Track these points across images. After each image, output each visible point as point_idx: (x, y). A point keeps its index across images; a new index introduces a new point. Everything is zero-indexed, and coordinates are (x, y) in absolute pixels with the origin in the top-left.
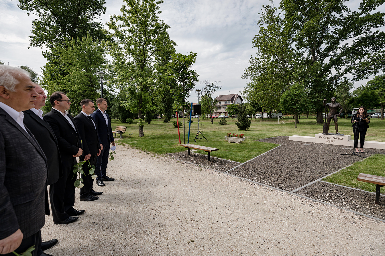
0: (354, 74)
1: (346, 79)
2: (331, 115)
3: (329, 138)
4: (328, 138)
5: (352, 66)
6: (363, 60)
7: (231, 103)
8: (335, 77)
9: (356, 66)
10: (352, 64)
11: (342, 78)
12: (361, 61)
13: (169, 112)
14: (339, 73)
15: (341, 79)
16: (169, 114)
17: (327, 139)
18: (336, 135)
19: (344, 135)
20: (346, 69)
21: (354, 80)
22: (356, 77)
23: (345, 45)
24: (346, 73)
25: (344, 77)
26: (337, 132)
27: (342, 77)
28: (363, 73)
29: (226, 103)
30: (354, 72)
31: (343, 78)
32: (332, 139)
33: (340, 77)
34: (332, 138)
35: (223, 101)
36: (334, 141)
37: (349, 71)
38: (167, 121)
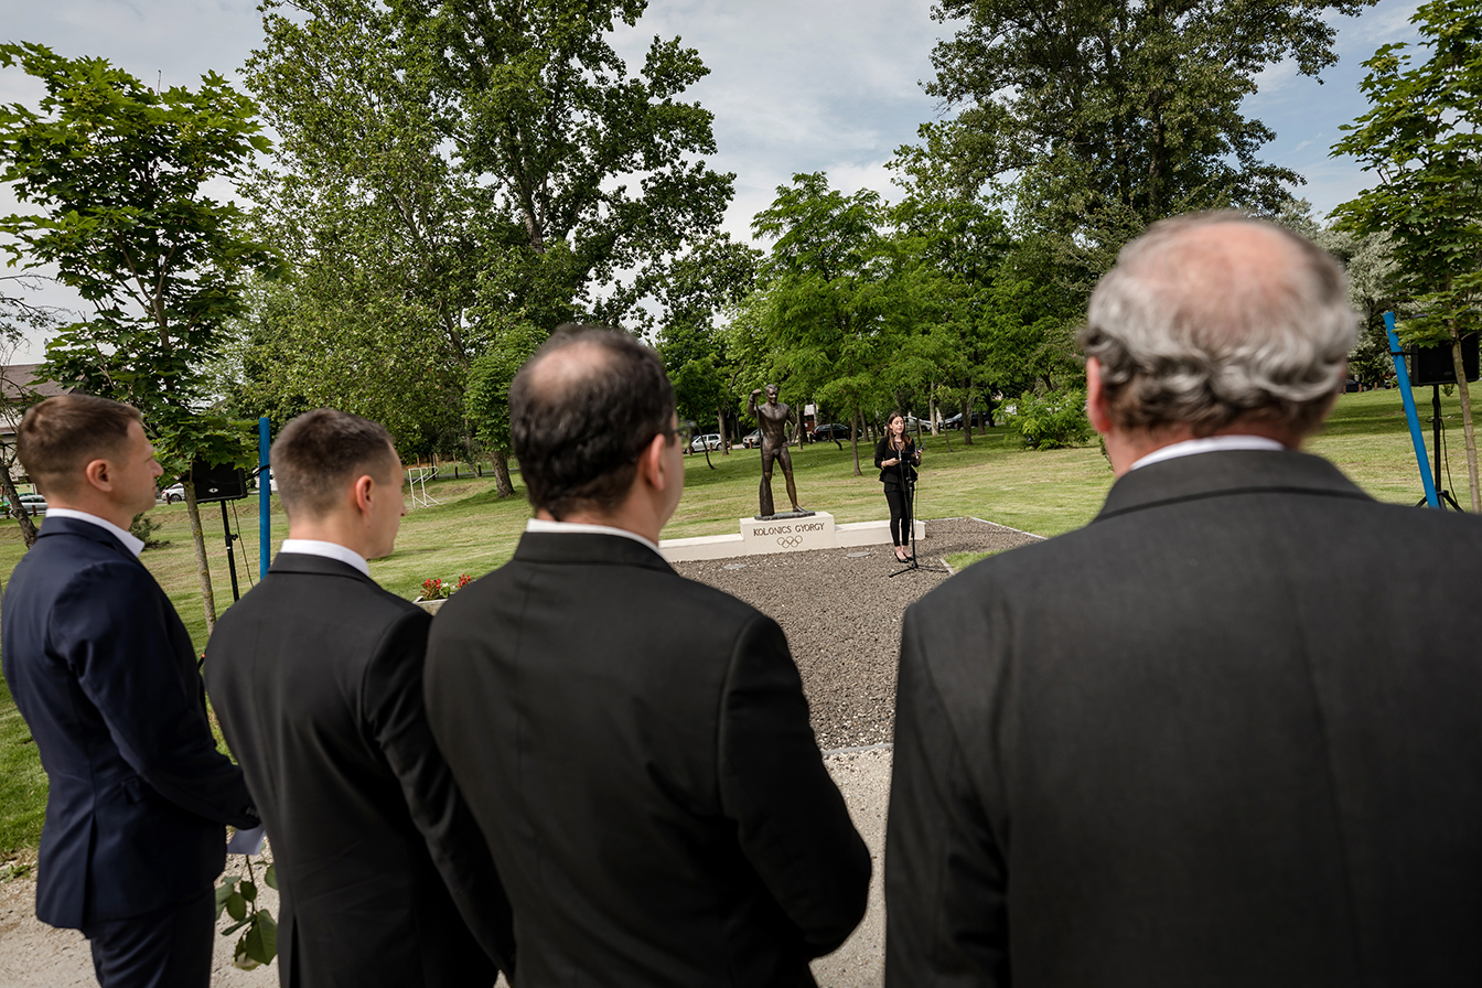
0: (665, 303)
1: (646, 318)
2: (774, 447)
3: (785, 530)
4: (780, 531)
5: (654, 272)
6: (679, 256)
8: (610, 305)
9: (666, 272)
10: (653, 265)
11: (632, 312)
12: (677, 258)
14: (620, 291)
15: (628, 314)
17: (780, 535)
18: (793, 517)
19: (814, 514)
20: (639, 280)
21: (665, 321)
22: (670, 312)
23: (618, 192)
24: (642, 294)
25: (638, 310)
26: (794, 507)
27: (633, 308)
28: (689, 299)
30: (663, 292)
31: (638, 314)
32: (794, 533)
33: (627, 307)
34: (793, 528)
36: (799, 539)
37: (648, 288)
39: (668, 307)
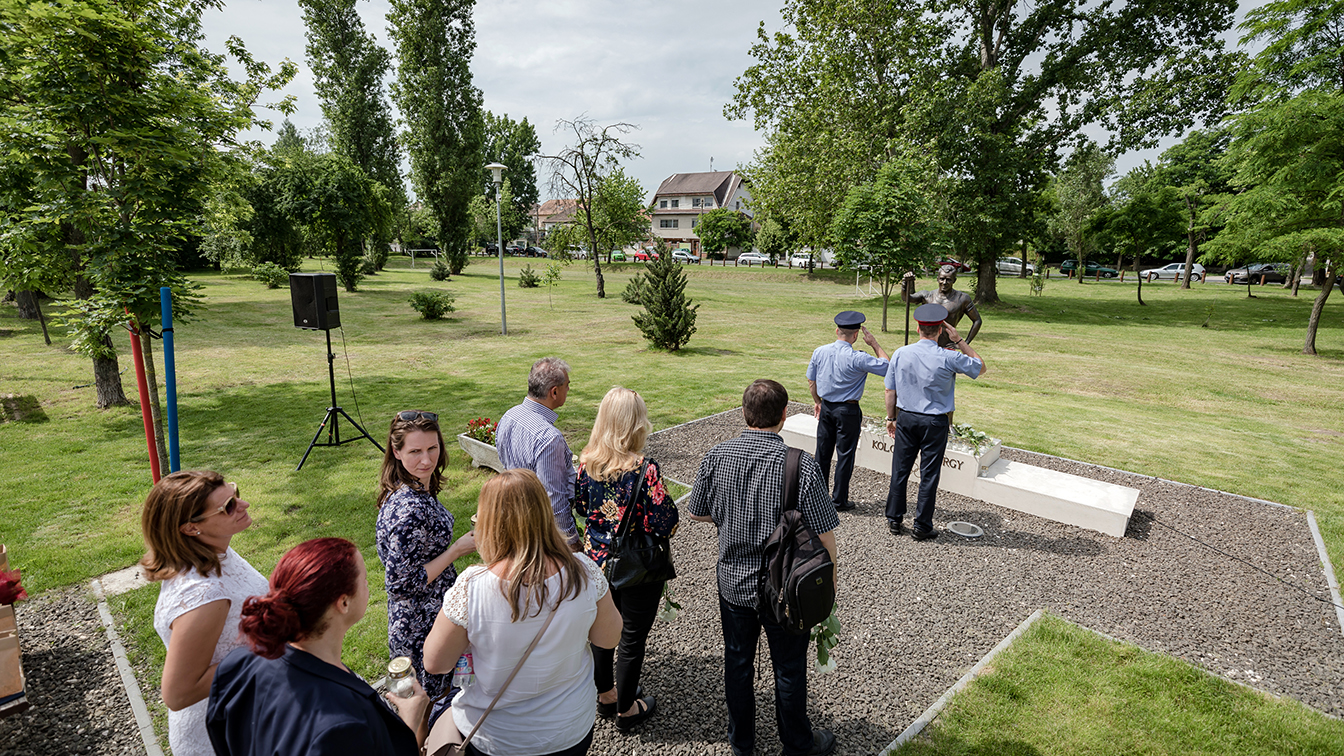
0: (1112, 128)
5: (1110, 95)
7: (715, 206)
8: (1049, 133)
9: (1124, 94)
10: (1110, 87)
11: (1071, 139)
12: (1144, 77)
13: (454, 236)
14: (1066, 118)
15: (1068, 140)
20: (1089, 105)
21: (1110, 148)
22: (1118, 138)
23: (1102, 7)
24: (1089, 119)
25: (1079, 136)
27: (1074, 134)
28: (1143, 124)
29: (695, 203)
30: (1113, 118)
33: (1067, 133)
35: (688, 195)
37: (1097, 112)
38: (442, 274)
39: (1117, 134)
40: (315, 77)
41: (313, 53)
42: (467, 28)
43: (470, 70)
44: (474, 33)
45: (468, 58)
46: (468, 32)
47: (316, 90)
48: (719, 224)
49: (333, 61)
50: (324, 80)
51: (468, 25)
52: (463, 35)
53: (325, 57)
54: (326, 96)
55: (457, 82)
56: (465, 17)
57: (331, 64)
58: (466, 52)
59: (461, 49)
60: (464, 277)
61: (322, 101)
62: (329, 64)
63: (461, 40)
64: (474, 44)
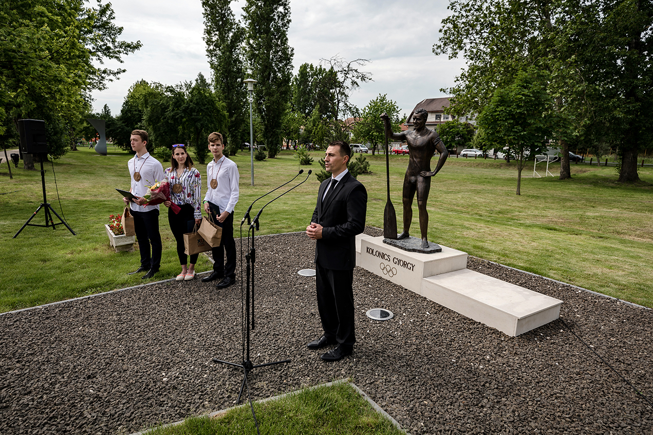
7: (450, 119)
13: (272, 135)
16: (272, 142)
17: (382, 261)
29: (438, 117)
35: (432, 112)
38: (261, 157)
40: (207, 46)
41: (207, 32)
42: (286, 11)
43: (287, 36)
44: (290, 13)
45: (287, 29)
46: (287, 13)
47: (207, 54)
48: (451, 130)
49: (217, 37)
50: (211, 47)
51: (287, 9)
52: (284, 15)
53: (213, 35)
54: (212, 57)
55: (279, 43)
56: (285, 5)
57: (216, 39)
58: (285, 25)
59: (282, 24)
60: (276, 160)
61: (209, 59)
62: (214, 39)
63: (283, 19)
64: (290, 21)
